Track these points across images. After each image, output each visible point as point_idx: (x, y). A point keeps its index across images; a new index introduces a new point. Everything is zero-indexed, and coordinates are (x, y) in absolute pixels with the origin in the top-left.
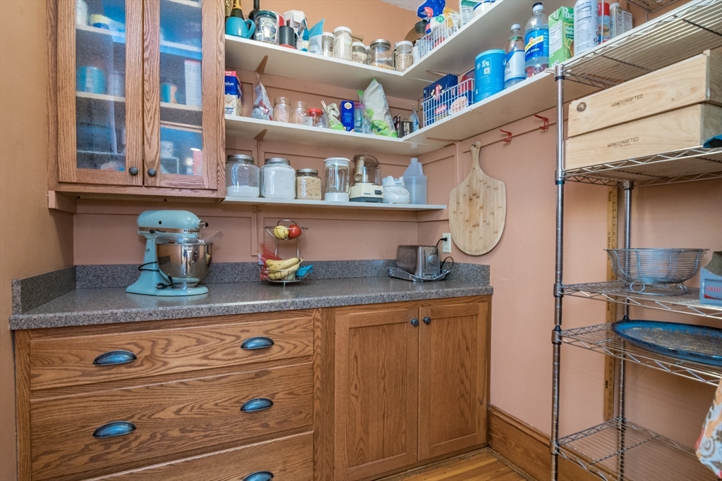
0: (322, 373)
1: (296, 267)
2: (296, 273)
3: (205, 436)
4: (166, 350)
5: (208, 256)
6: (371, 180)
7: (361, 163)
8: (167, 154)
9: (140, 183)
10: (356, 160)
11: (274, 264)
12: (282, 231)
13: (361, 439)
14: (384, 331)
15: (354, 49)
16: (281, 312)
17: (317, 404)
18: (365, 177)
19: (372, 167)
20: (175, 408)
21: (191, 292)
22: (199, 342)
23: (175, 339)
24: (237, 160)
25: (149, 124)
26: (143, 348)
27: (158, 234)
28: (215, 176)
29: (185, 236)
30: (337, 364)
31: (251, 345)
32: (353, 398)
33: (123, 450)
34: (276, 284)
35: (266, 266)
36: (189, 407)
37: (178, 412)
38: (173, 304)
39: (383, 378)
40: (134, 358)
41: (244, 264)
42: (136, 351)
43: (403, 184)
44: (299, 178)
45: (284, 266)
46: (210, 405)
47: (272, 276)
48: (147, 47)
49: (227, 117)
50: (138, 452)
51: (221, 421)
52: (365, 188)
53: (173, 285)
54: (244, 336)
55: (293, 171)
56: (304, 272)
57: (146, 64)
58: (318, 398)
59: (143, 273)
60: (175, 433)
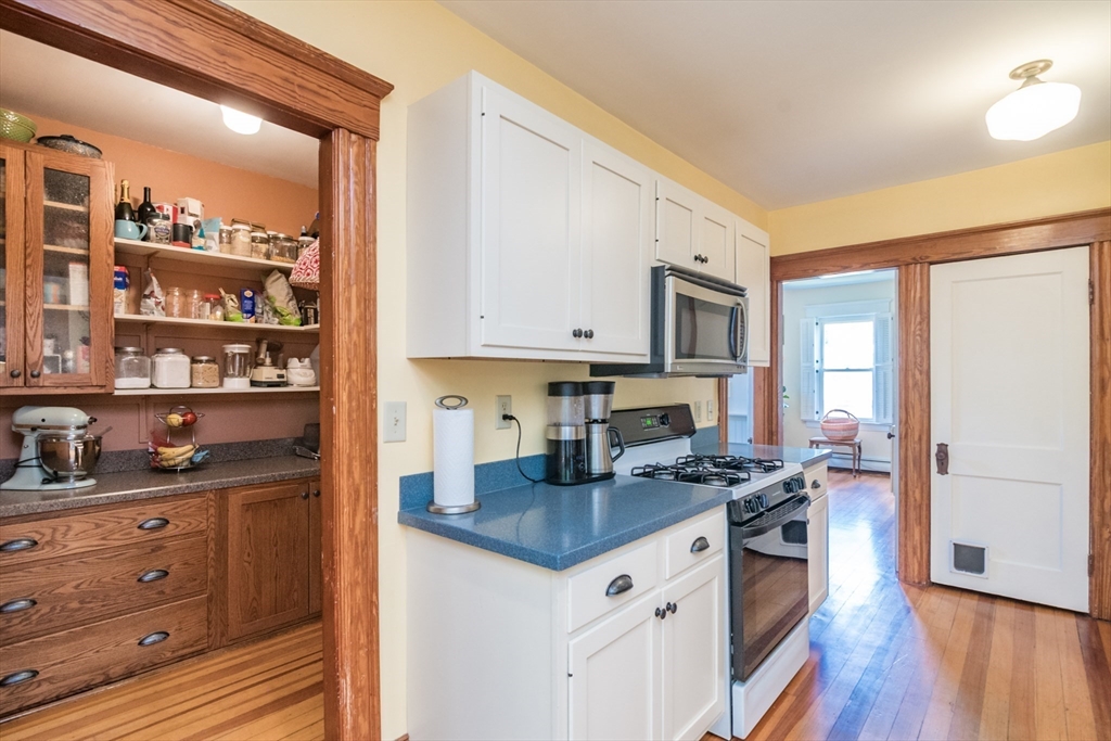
0: (216, 545)
1: (189, 455)
2: (190, 459)
3: (103, 606)
4: (66, 535)
5: (97, 448)
6: (274, 364)
7: (264, 347)
8: (48, 352)
9: (21, 384)
10: (259, 342)
11: (167, 452)
12: (176, 419)
13: (254, 598)
14: (276, 505)
15: (253, 239)
16: (176, 496)
17: (211, 572)
18: (268, 361)
19: (274, 350)
20: (74, 583)
21: (79, 484)
22: (98, 526)
23: (74, 525)
24: (126, 353)
25: (31, 328)
26: (44, 535)
27: (40, 431)
28: (103, 372)
29: (72, 434)
30: (230, 535)
31: (147, 526)
32: (246, 564)
33: (24, 623)
34: (169, 471)
35: (157, 453)
36: (88, 582)
37: (77, 587)
38: (57, 497)
39: (275, 546)
40: (35, 543)
41: (131, 452)
42: (37, 537)
43: (309, 366)
44: (195, 365)
45: (179, 453)
46: (108, 579)
47: (165, 463)
48: (30, 254)
49: (116, 316)
50: (37, 624)
51: (118, 592)
52: (268, 373)
53: (57, 479)
54: (141, 519)
55: (187, 360)
56: (200, 458)
57: (28, 271)
58: (212, 566)
59: (19, 470)
60: (75, 605)
